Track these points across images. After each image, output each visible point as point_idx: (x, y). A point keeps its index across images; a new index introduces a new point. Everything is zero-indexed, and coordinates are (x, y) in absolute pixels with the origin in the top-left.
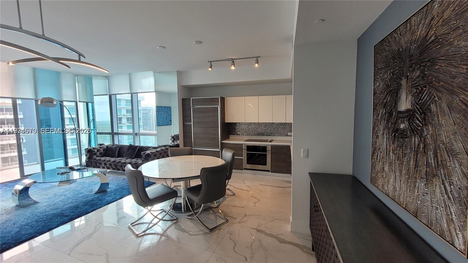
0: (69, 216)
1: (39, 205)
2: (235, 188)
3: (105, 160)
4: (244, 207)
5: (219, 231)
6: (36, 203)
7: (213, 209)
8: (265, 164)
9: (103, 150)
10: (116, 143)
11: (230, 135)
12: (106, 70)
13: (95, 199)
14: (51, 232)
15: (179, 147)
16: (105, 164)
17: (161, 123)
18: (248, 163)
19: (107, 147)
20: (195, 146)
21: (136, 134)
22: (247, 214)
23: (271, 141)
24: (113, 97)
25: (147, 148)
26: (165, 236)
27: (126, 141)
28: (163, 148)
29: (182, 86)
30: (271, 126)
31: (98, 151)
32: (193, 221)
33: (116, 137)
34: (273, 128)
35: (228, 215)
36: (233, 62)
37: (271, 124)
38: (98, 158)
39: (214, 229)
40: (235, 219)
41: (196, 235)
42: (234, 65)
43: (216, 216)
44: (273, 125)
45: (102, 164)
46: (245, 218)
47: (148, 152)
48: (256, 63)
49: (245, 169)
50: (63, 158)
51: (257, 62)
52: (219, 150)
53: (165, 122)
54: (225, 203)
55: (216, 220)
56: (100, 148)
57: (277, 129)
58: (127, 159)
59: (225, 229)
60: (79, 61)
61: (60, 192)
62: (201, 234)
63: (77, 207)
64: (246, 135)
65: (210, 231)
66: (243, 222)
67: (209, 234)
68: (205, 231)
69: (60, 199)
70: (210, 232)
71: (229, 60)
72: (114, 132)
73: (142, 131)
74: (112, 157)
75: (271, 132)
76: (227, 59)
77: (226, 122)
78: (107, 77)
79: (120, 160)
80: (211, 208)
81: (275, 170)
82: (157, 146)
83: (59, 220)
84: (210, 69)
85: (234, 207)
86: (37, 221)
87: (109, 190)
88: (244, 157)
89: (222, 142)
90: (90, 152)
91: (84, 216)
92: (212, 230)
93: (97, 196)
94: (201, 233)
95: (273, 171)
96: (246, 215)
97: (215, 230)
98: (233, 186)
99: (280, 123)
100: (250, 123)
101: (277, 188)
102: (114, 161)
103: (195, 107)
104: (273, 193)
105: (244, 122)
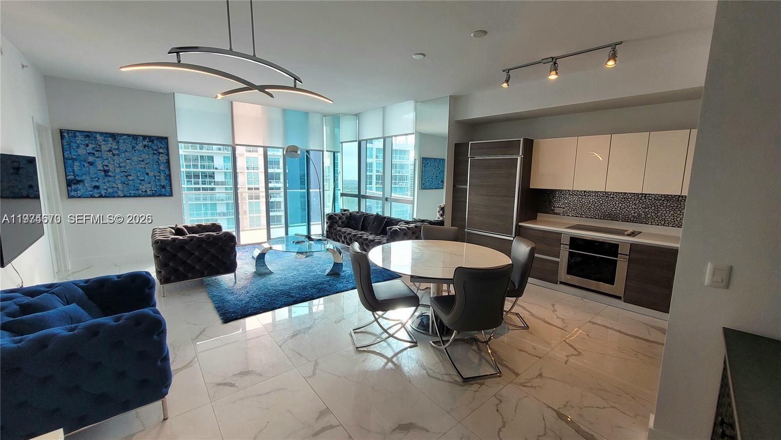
0: (294, 297)
1: (272, 276)
2: (532, 314)
3: (345, 232)
4: (540, 358)
5: (480, 387)
6: (271, 273)
7: (478, 342)
8: (611, 281)
9: (346, 218)
10: (363, 210)
11: (538, 214)
12: (329, 100)
13: (325, 282)
14: (273, 311)
15: (444, 226)
16: (345, 237)
17: (428, 184)
18: (569, 273)
19: (350, 214)
20: (470, 227)
21: (387, 199)
22: (543, 374)
23: (633, 233)
24: (363, 143)
25: (397, 222)
26: (393, 362)
27: (374, 208)
28: (419, 224)
29: (457, 121)
30: (638, 201)
31: (340, 218)
32: (440, 354)
33: (363, 201)
34: (644, 206)
35: (504, 362)
36: (555, 63)
37: (640, 196)
38: (338, 228)
39: (470, 379)
40: (517, 375)
41: (439, 379)
42: (556, 70)
43: (482, 358)
44: (643, 198)
45: (342, 236)
46: (539, 380)
47: (396, 227)
48: (609, 60)
49: (561, 283)
50: (305, 224)
51: (613, 56)
52: (512, 239)
53: (434, 183)
54: (505, 338)
55: (480, 365)
56: (343, 214)
57: (653, 208)
58: (371, 234)
59: (491, 388)
60: (295, 88)
61: (295, 265)
62: (447, 381)
63: (304, 288)
64: (572, 216)
65: (464, 382)
66: (531, 387)
67: (461, 385)
68: (454, 378)
69: (292, 274)
70: (462, 383)
71: (545, 61)
72: (362, 194)
73: (395, 195)
74: (354, 230)
75: (636, 214)
76: (542, 60)
77: (531, 187)
78: (357, 115)
79: (362, 234)
80: (475, 340)
81: (633, 297)
82: (411, 220)
83: (284, 299)
84: (505, 85)
85: (520, 350)
86: (265, 295)
87: (342, 274)
88: (563, 259)
89: (520, 224)
90: (332, 219)
91: (309, 302)
92: (467, 380)
93: (329, 279)
94: (446, 378)
95: (629, 299)
96: (541, 375)
97: (472, 382)
98: (528, 311)
99: (666, 196)
100: (585, 191)
101: (632, 339)
102: (355, 235)
103: (475, 158)
104: (619, 348)
105: (571, 189)
